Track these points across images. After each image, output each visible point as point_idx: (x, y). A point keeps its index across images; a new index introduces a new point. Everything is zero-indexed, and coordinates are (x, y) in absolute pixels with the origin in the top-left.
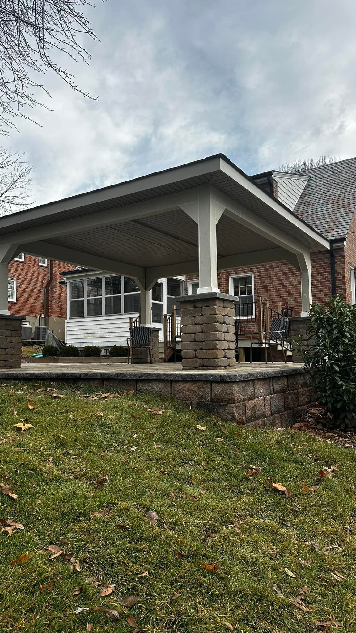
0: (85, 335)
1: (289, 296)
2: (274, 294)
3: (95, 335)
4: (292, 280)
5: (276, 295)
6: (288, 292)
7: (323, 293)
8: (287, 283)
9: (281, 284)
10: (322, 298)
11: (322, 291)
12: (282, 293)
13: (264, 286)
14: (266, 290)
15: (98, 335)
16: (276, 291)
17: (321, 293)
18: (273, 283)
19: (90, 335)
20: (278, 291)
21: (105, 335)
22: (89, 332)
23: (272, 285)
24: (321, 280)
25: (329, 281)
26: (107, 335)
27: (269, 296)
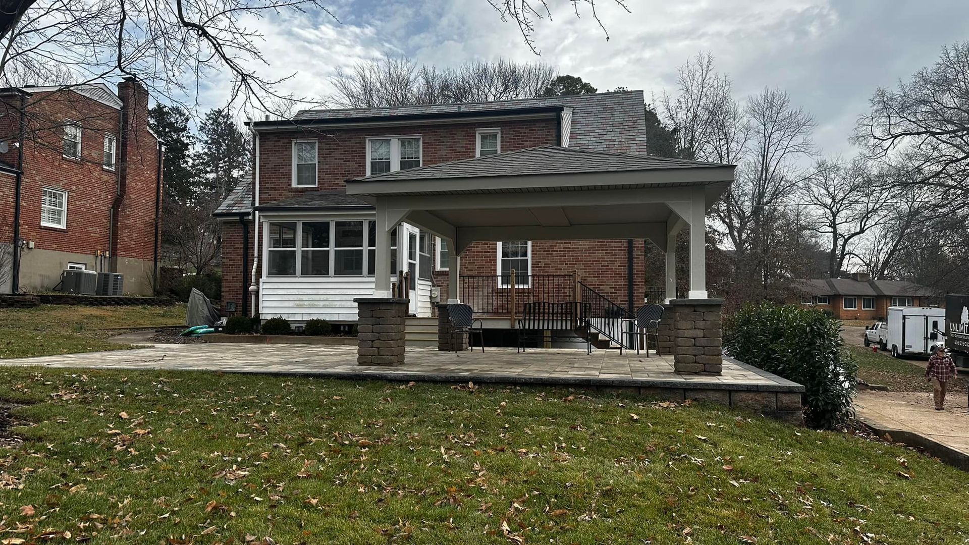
0: (298, 303)
1: (576, 264)
2: (558, 259)
3: (316, 303)
4: (581, 245)
5: (559, 261)
6: (575, 259)
7: (618, 263)
8: (575, 248)
9: (566, 248)
10: (616, 269)
11: (616, 261)
12: (567, 259)
13: (545, 248)
14: (547, 254)
15: (322, 304)
16: (559, 256)
17: (614, 264)
18: (556, 246)
19: (306, 303)
20: (562, 256)
21: (334, 303)
22: (305, 298)
23: (556, 248)
24: (615, 247)
25: (625, 250)
26: (338, 304)
27: (551, 262)
